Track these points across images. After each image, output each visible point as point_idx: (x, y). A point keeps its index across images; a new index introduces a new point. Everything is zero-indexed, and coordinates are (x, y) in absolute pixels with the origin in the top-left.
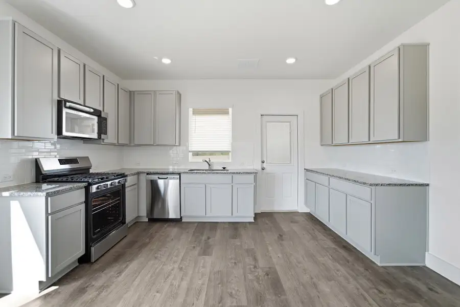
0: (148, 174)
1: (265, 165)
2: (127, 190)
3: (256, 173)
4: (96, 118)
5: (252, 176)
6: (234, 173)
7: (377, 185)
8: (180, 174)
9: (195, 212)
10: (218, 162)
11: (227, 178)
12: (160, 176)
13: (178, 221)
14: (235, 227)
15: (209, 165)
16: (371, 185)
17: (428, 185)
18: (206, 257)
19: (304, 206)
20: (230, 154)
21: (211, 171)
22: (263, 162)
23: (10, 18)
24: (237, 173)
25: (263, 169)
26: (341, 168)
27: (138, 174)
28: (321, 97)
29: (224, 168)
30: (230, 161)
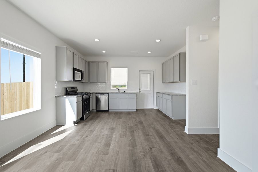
0: (96, 93)
1: (140, 90)
2: (90, 99)
3: (137, 93)
4: (81, 73)
5: (136, 94)
6: (128, 93)
7: (173, 95)
8: (108, 93)
9: (114, 107)
10: (122, 89)
11: (126, 95)
12: (101, 94)
13: (107, 111)
14: (129, 113)
15: (119, 90)
16: (171, 95)
17: (186, 95)
18: (120, 119)
19: (156, 106)
20: (127, 86)
21: (119, 93)
22: (140, 89)
23: (66, 46)
24: (130, 93)
25: (140, 92)
26: (169, 91)
27: (93, 93)
28: (162, 64)
29: (125, 92)
30: (127, 89)
